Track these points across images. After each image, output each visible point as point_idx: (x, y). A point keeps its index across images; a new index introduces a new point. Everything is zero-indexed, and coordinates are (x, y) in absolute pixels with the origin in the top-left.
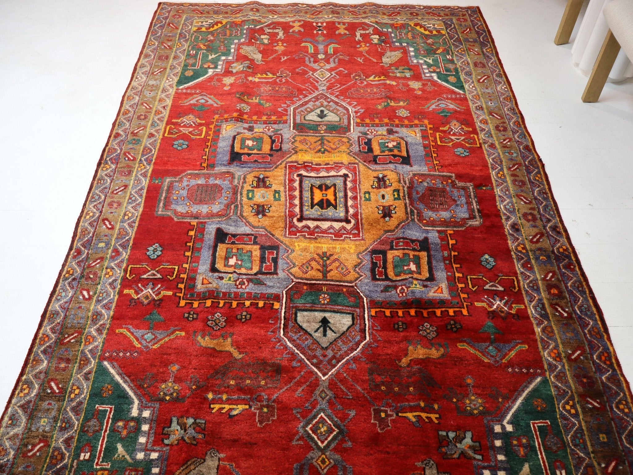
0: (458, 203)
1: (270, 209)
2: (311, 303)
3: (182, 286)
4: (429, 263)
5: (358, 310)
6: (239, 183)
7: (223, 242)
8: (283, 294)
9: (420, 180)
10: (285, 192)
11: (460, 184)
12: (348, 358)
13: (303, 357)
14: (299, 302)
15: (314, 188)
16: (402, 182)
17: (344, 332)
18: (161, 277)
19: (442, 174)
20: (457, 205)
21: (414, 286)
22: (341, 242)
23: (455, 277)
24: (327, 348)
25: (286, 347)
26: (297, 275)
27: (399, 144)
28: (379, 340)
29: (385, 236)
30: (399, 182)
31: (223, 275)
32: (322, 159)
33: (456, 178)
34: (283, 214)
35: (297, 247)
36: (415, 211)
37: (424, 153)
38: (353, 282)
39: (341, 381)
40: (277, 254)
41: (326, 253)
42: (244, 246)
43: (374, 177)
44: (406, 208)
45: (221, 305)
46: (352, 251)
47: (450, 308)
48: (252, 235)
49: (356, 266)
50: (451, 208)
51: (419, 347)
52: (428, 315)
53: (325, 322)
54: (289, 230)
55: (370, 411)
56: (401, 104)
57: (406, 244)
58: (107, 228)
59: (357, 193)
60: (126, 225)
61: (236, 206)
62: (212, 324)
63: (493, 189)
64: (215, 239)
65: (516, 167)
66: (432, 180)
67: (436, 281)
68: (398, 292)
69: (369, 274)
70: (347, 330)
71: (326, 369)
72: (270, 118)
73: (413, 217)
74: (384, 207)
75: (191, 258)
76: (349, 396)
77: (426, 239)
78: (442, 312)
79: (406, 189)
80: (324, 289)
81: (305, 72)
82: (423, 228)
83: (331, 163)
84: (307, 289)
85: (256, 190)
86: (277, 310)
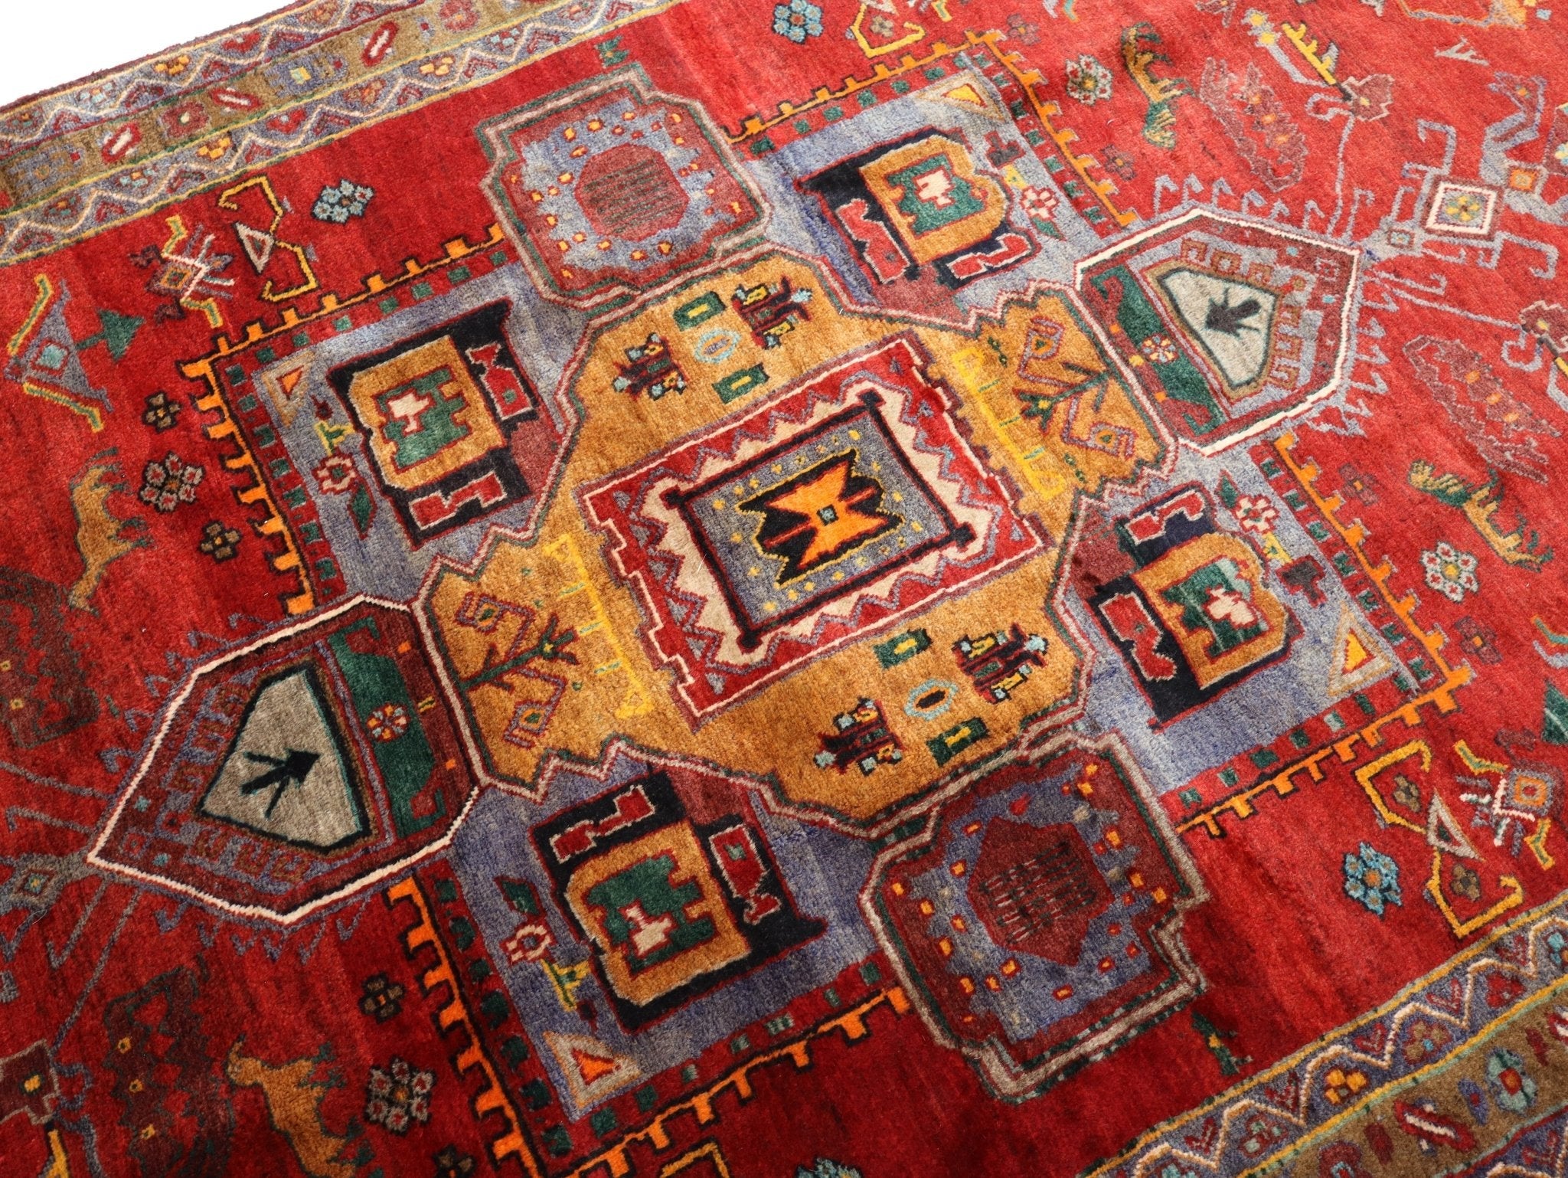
0: (1072, 972)
1: (671, 393)
2: (353, 695)
3: (255, 333)
4: (706, 983)
5: (390, 840)
6: (727, 253)
7: (460, 344)
8: (349, 600)
9: (1087, 788)
10: (770, 398)
11: (1171, 938)
12: (193, 891)
13: (145, 767)
14: (342, 660)
15: (841, 471)
16: (1035, 729)
17: (284, 838)
18: (260, 268)
19: (1178, 850)
20: (1055, 973)
21: (565, 971)
22: (647, 662)
23: (688, 1097)
24: (203, 815)
25: (161, 703)
26: (439, 601)
27: (1253, 632)
28: (298, 955)
29: (750, 785)
30: (1028, 720)
31: (340, 410)
32: (995, 426)
33: (1190, 915)
34: (668, 437)
35: (555, 546)
36: (927, 837)
37: (1267, 741)
38: (492, 776)
39: (101, 909)
40: (496, 507)
41: (575, 638)
42: (481, 404)
43: (1015, 628)
44: (915, 798)
45: (234, 464)
46: (625, 712)
47: (526, 1134)
48: (536, 400)
49: (566, 754)
50: (1025, 958)
51: (317, 1091)
52: (469, 1069)
53: (299, 764)
54: (615, 488)
55: (32, 1039)
56: (1506, 545)
57: (744, 871)
58: (368, 50)
59: (902, 606)
60: (401, 82)
61: (624, 300)
62: (156, 475)
63: (1234, 1079)
64: (464, 316)
65: (1441, 1131)
66: (1118, 829)
67: (635, 1037)
68: (521, 933)
69: (555, 806)
70: (294, 843)
71: (130, 848)
72: (1097, 180)
73: (891, 839)
74: (881, 720)
75: (366, 300)
76: (59, 954)
77: (818, 927)
78: (499, 1110)
79: (1009, 756)
80: (426, 704)
81: (1433, 152)
82: (865, 897)
83: (993, 462)
84: (399, 657)
85: (731, 312)
86: (285, 612)
